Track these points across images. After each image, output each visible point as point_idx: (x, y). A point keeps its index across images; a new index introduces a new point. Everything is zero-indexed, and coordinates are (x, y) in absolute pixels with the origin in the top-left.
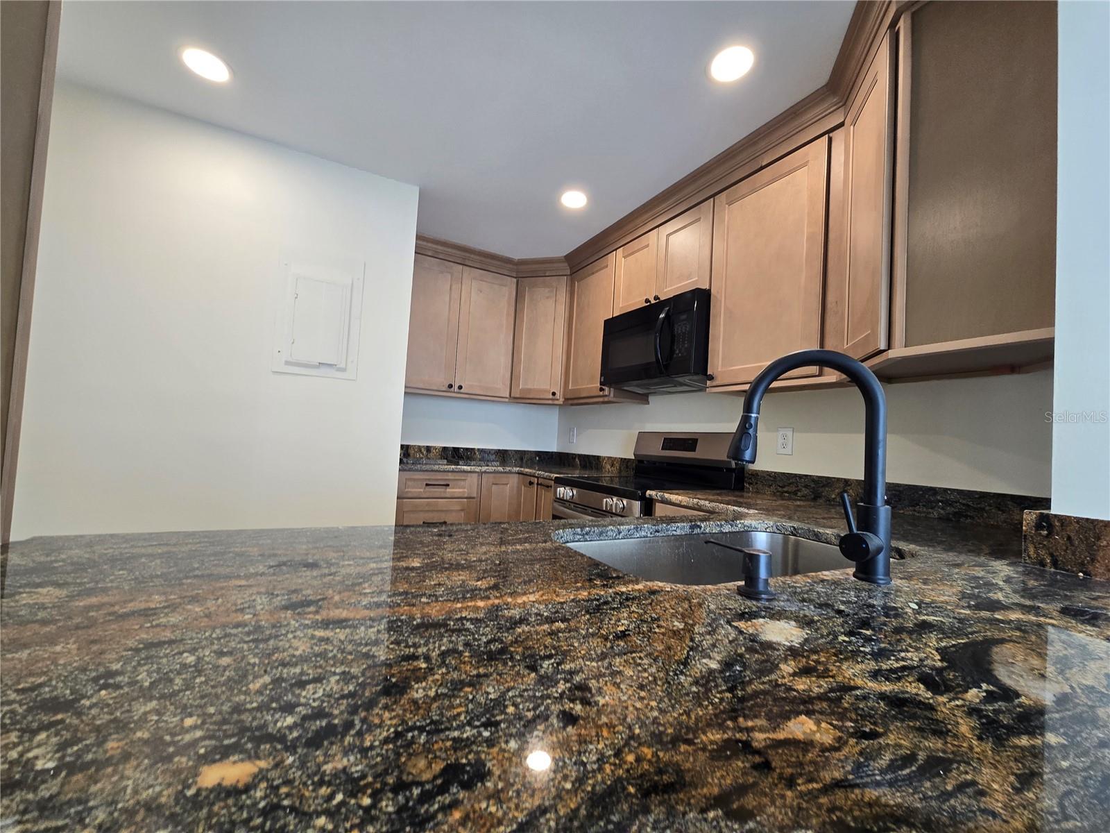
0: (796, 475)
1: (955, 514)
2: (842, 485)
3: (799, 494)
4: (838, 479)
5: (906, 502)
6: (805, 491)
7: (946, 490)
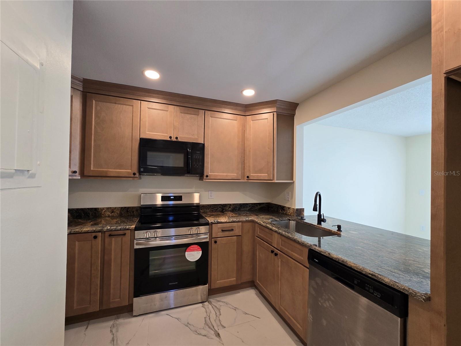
0: (217, 205)
1: (251, 208)
2: (229, 205)
3: (218, 210)
4: (228, 204)
5: (243, 207)
6: (220, 209)
7: (249, 203)
